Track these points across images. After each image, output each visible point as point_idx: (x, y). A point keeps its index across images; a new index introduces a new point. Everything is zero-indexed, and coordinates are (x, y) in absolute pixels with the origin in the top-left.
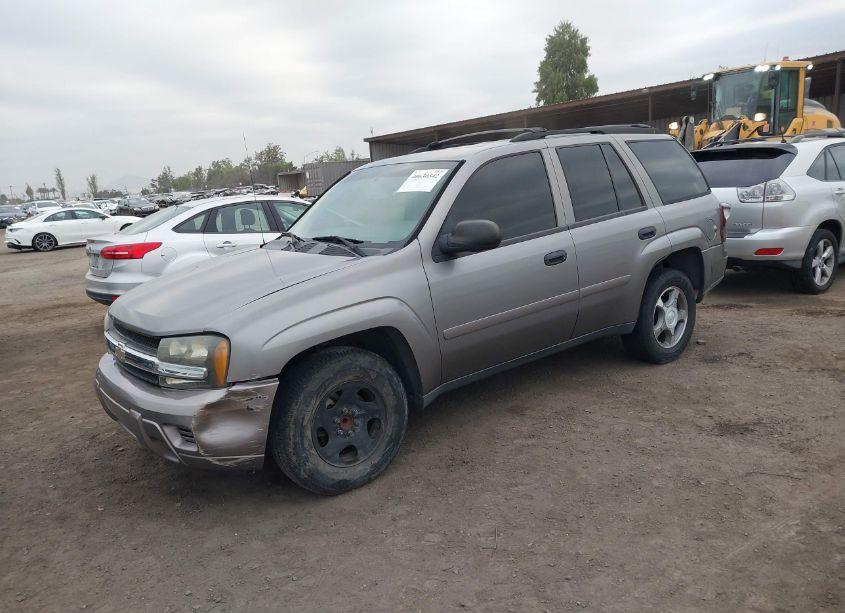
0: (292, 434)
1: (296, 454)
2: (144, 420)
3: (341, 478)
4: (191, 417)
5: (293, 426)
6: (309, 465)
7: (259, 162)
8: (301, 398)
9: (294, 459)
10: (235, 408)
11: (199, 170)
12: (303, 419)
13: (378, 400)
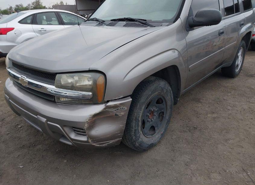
0: (134, 125)
1: (135, 135)
2: (48, 122)
3: (151, 143)
4: (84, 122)
5: (134, 121)
6: (140, 140)
7: (33, 6)
8: (138, 106)
9: (134, 138)
10: (108, 115)
11: (11, 8)
12: (139, 117)
13: (164, 103)
